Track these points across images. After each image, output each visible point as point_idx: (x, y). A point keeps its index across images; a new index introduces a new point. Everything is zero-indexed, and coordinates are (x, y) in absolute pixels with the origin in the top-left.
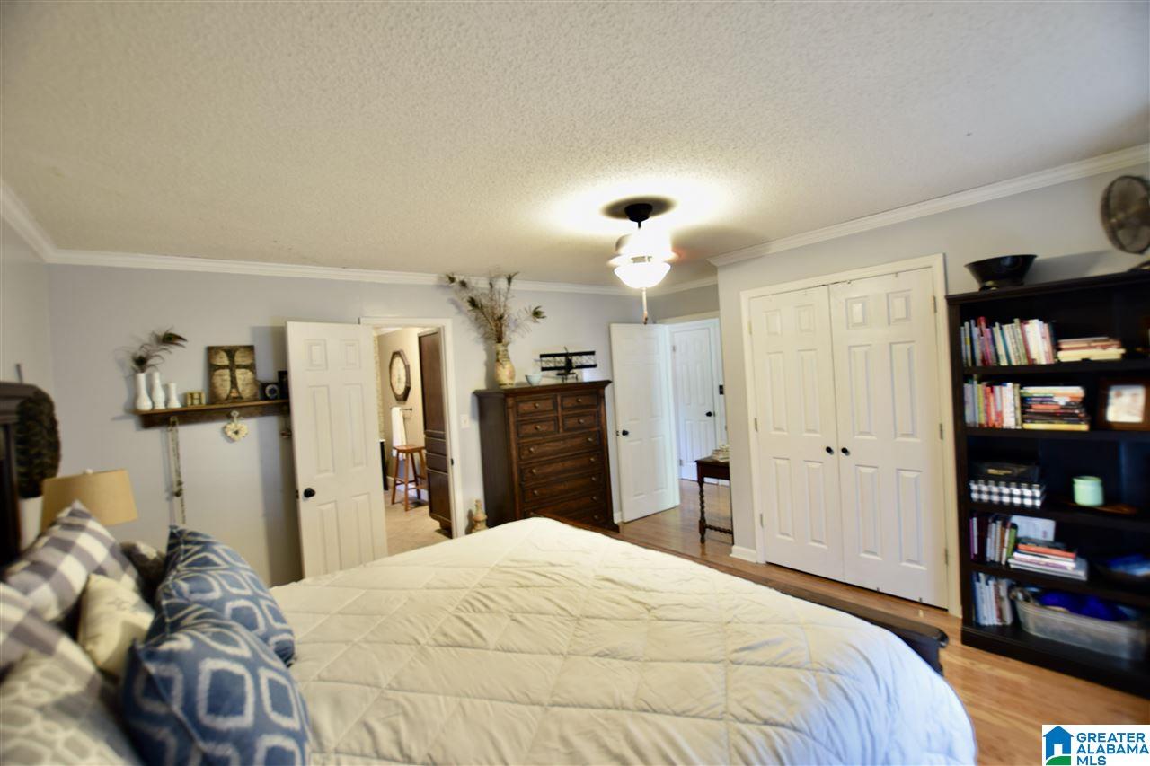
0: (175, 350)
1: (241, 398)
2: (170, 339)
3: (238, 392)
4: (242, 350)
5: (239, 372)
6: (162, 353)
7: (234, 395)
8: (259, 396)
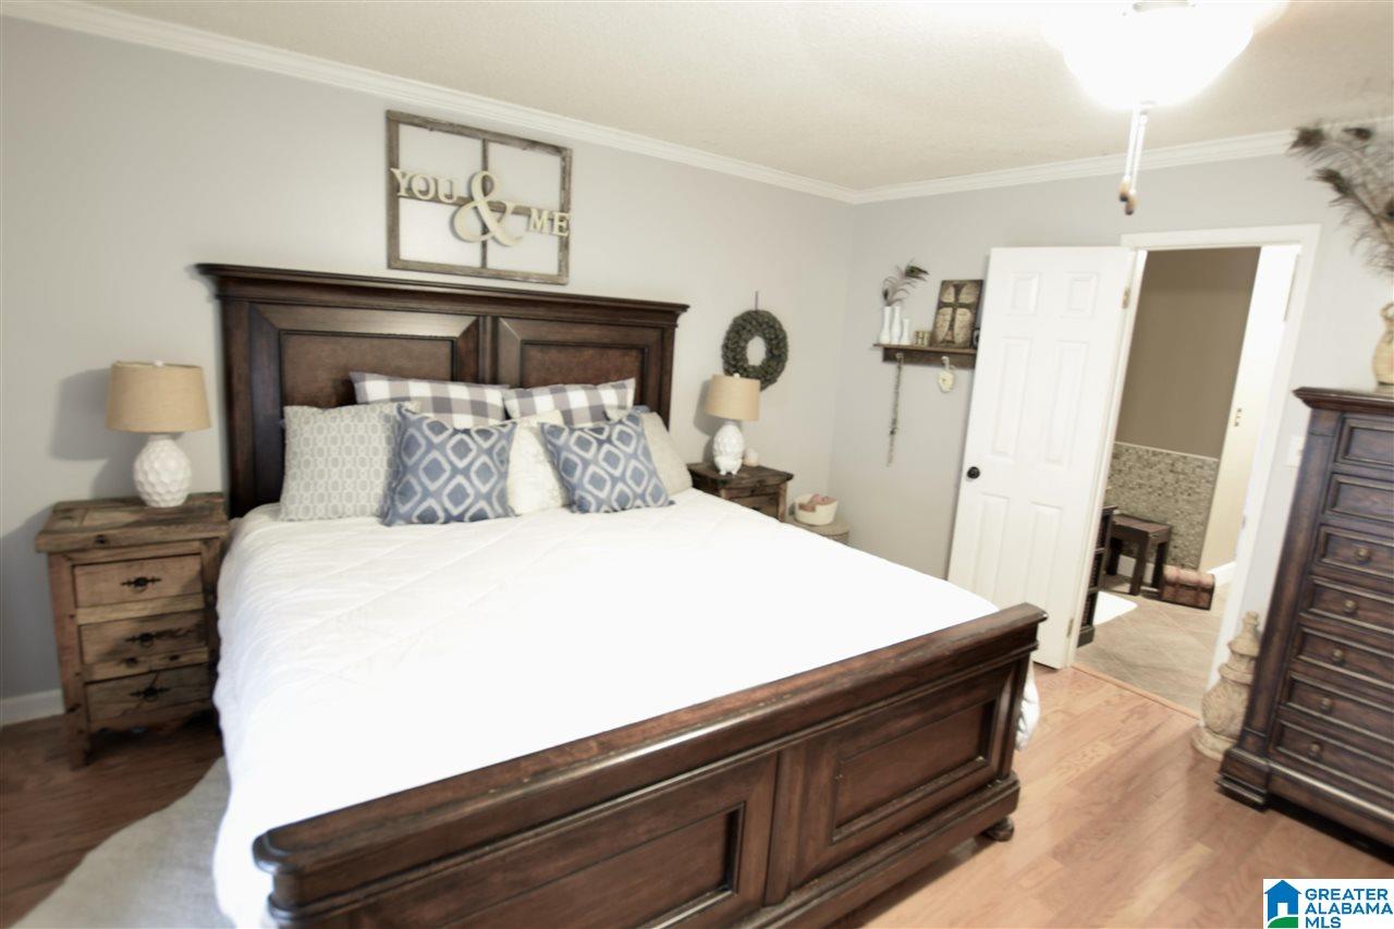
0: (918, 283)
1: (953, 342)
2: (913, 272)
3: (953, 337)
4: (969, 285)
5: (960, 311)
6: (906, 287)
7: (949, 338)
8: (968, 344)
